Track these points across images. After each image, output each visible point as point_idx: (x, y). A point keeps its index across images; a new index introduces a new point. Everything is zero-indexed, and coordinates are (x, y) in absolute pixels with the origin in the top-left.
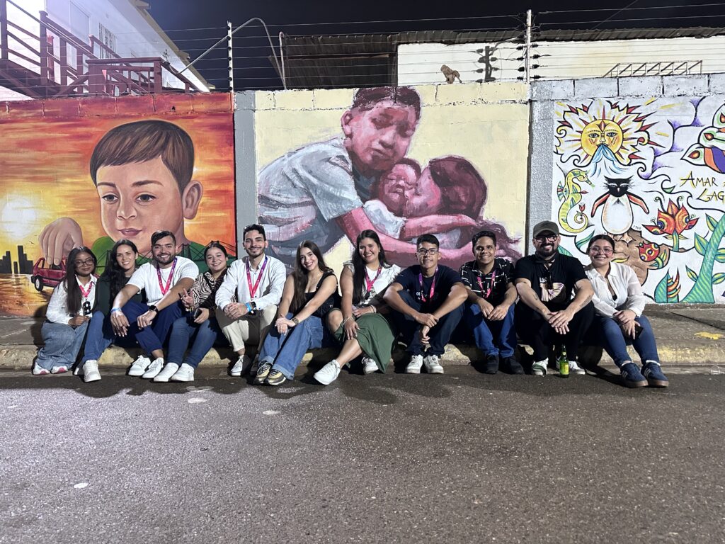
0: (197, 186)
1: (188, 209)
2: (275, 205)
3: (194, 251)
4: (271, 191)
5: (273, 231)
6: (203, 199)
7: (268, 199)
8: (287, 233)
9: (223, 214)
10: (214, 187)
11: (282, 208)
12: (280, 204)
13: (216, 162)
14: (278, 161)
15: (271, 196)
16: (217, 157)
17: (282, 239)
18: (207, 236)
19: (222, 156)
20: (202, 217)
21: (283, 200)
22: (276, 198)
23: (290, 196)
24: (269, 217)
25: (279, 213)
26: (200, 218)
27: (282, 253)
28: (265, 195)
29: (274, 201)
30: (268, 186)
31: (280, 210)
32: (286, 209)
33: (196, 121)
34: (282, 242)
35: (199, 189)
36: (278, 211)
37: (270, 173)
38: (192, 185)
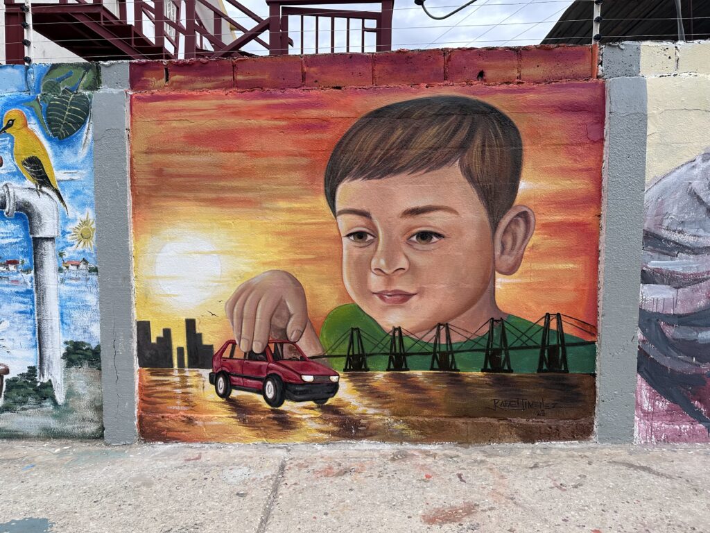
0: (524, 215)
1: (504, 257)
2: (671, 250)
3: (513, 330)
4: (666, 223)
5: (665, 296)
6: (535, 239)
7: (659, 238)
8: (692, 301)
9: (571, 266)
10: (558, 218)
11: (684, 255)
12: (682, 248)
13: (565, 172)
14: (684, 169)
15: (665, 233)
16: (566, 162)
17: (680, 310)
18: (539, 304)
19: (575, 160)
20: (531, 271)
21: (686, 239)
22: (676, 237)
23: (701, 232)
24: (659, 271)
25: (680, 264)
26: (526, 272)
27: (679, 335)
28: (653, 230)
29: (669, 241)
30: (661, 215)
31: (680, 259)
32: (692, 257)
33: (531, 96)
34: (680, 316)
35: (527, 222)
36: (677, 261)
37: (664, 191)
38: (516, 213)
